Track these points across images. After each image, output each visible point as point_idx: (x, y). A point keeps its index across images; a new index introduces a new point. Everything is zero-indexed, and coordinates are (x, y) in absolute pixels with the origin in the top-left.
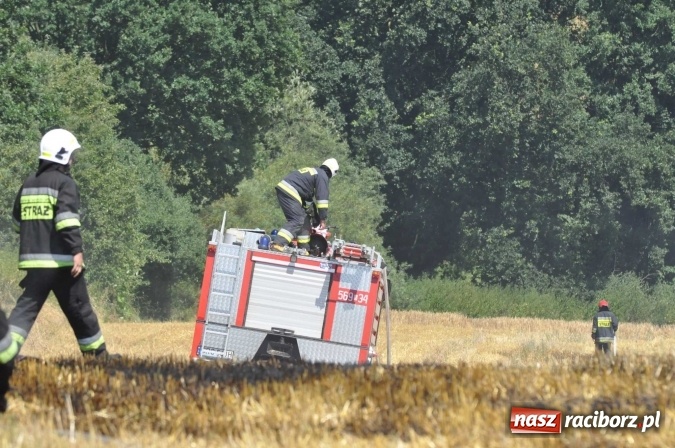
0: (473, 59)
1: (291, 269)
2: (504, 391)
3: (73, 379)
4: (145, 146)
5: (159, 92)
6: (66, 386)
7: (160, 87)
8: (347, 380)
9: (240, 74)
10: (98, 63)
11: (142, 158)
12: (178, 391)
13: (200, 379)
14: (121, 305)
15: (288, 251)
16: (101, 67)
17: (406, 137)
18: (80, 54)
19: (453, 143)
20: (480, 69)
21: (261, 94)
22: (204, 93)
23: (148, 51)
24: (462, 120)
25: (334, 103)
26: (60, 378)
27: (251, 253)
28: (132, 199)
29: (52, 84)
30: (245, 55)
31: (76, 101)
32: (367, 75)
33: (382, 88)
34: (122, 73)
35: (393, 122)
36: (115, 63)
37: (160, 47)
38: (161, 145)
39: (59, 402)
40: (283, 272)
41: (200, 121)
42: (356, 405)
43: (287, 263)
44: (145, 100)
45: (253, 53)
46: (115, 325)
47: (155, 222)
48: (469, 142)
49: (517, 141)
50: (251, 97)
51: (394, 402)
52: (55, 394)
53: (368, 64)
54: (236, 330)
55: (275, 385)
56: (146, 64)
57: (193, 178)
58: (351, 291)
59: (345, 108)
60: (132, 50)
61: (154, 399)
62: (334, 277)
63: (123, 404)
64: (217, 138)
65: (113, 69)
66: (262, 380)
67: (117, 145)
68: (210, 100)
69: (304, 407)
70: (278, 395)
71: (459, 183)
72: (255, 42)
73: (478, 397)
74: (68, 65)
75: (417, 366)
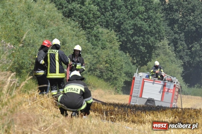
1: (153, 83)
3: (106, 108)
4: (126, 53)
5: (130, 40)
6: (104, 109)
7: (130, 39)
8: (172, 111)
9: (149, 36)
10: (115, 32)
11: (125, 56)
12: (131, 112)
13: (136, 109)
14: (118, 91)
15: (153, 79)
16: (116, 33)
17: (189, 53)
18: (111, 30)
19: (201, 55)
21: (154, 42)
22: (141, 41)
23: (128, 30)
25: (172, 44)
26: (103, 107)
27: (144, 79)
28: (122, 65)
29: (104, 37)
30: (151, 32)
31: (109, 41)
32: (181, 38)
33: (184, 41)
34: (121, 35)
35: (186, 49)
36: (120, 33)
37: (131, 29)
38: (130, 53)
39: (102, 113)
40: (151, 84)
41: (139, 47)
42: (174, 117)
43: (153, 82)
44: (126, 42)
45: (153, 31)
46: (117, 95)
47: (127, 71)
50: (152, 42)
51: (183, 117)
52: (101, 111)
53: (181, 35)
54: (140, 98)
55: (154, 112)
56: (127, 33)
57: (137, 61)
58: (168, 89)
59: (174, 45)
60: (124, 30)
61: (125, 113)
62: (164, 86)
63: (117, 114)
64: (143, 51)
65: (119, 34)
66: (151, 110)
67: (119, 52)
68: (142, 42)
69: (161, 118)
70: (155, 114)
72: (153, 29)
74: (108, 33)
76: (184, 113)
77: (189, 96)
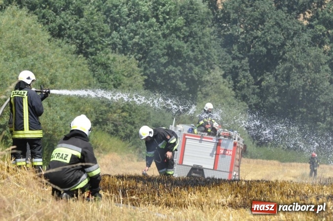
0: (285, 60)
1: (201, 141)
2: (292, 192)
3: (123, 183)
4: (155, 93)
5: (161, 72)
6: (120, 186)
7: (162, 70)
8: (230, 186)
9: (193, 65)
10: (137, 60)
12: (163, 189)
13: (172, 185)
15: (200, 134)
16: (138, 62)
17: (257, 90)
18: (130, 56)
19: (276, 93)
20: (288, 64)
21: (201, 73)
22: (178, 72)
23: (159, 57)
24: (280, 84)
25: (229, 77)
26: (118, 182)
27: (185, 135)
30: (195, 58)
31: (127, 75)
32: (243, 66)
33: (248, 71)
35: (252, 85)
37: (164, 55)
39: (117, 192)
40: (197, 142)
41: (177, 83)
42: (233, 196)
43: (199, 139)
45: (198, 57)
46: (141, 163)
47: (158, 122)
48: (282, 93)
49: (301, 93)
50: (197, 74)
51: (248, 195)
52: (115, 189)
53: (243, 62)
54: (179, 166)
55: (202, 188)
56: (158, 62)
58: (225, 150)
59: (233, 79)
60: (153, 56)
61: (154, 192)
62: (218, 144)
63: (142, 194)
64: (183, 90)
66: (197, 185)
68: (181, 75)
69: (213, 196)
70: (203, 191)
71: (279, 110)
72: (199, 53)
73: (282, 194)
74: (125, 61)
75: (258, 181)
76: (250, 189)
77: (259, 160)
